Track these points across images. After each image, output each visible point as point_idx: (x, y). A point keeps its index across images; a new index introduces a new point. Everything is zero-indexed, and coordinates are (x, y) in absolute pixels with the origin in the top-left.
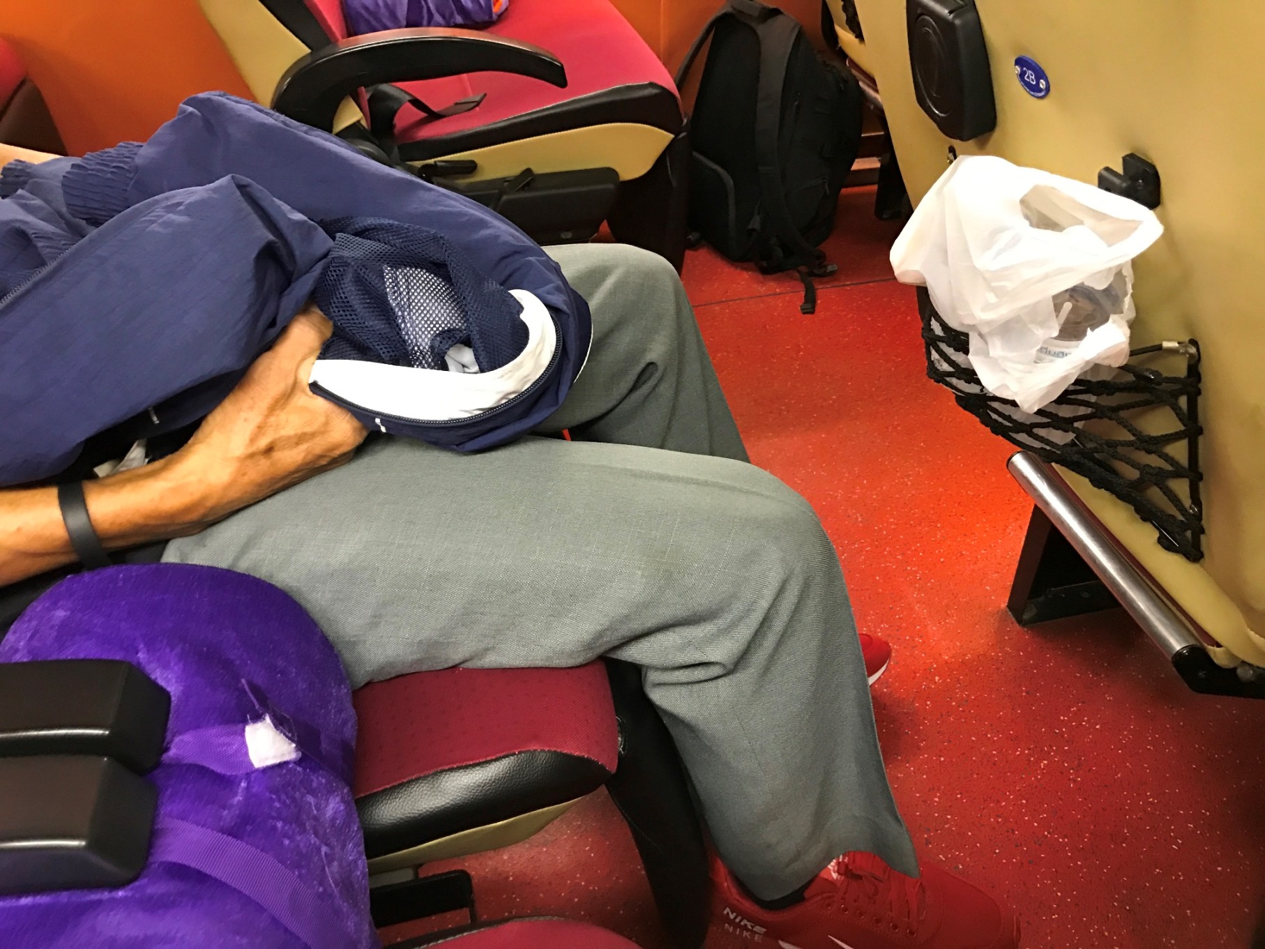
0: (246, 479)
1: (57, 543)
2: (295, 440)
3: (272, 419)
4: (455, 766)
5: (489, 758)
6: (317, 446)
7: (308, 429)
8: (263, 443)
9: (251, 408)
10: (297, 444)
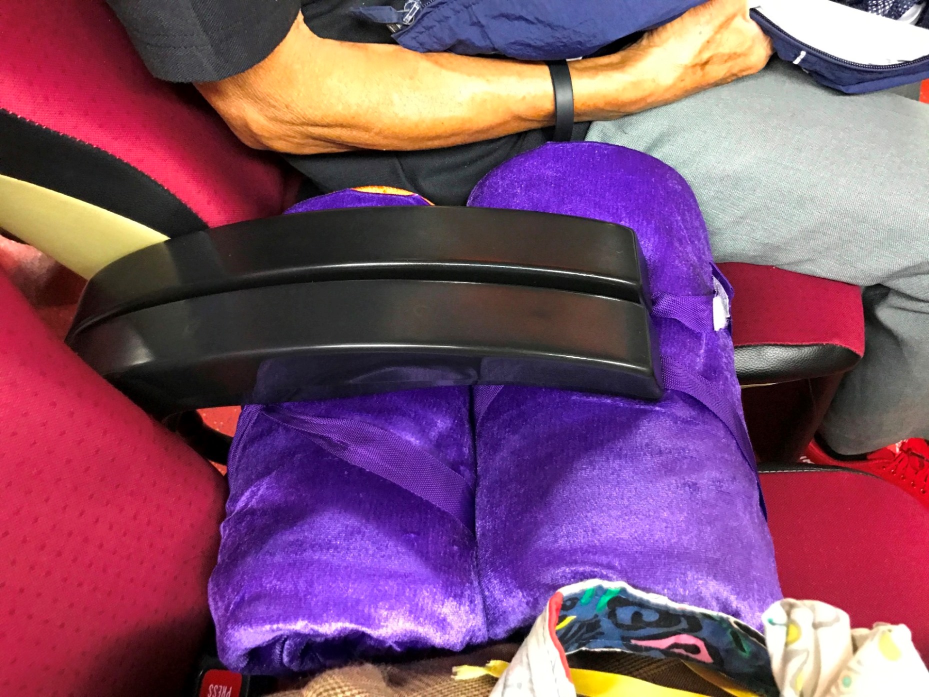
0: (682, 85)
1: (542, 113)
2: (726, 58)
3: (718, 36)
4: (779, 343)
5: (804, 344)
6: (736, 66)
7: (739, 51)
8: (705, 56)
9: (708, 23)
10: (726, 61)
